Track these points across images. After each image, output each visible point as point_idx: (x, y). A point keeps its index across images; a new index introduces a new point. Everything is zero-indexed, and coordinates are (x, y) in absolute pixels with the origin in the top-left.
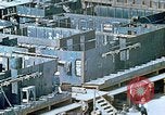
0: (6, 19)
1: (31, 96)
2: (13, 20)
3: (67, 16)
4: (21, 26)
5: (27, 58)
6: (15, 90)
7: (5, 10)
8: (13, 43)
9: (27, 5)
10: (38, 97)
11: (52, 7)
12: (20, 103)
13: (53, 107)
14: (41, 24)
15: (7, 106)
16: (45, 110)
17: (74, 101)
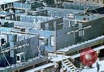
1: (22, 59)
2: (11, 11)
3: (45, 9)
4: (16, 15)
5: (20, 35)
6: (12, 55)
8: (11, 25)
10: (27, 59)
11: (35, 3)
12: (15, 63)
13: (37, 66)
14: (29, 14)
15: (7, 65)
17: (50, 62)
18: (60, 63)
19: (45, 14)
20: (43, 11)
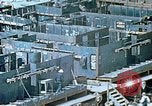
0: (25, 17)
1: (49, 88)
2: (32, 18)
3: (83, 14)
5: (45, 53)
6: (33, 83)
7: (25, 9)
8: (33, 39)
9: (46, 4)
10: (55, 89)
11: (68, 6)
12: (38, 94)
14: (59, 22)
15: (26, 97)
16: (62, 101)
17: (89, 92)
19: (83, 22)
20: (80, 18)
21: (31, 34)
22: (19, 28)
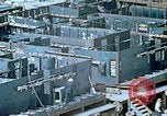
0: (38, 19)
3: (101, 16)
5: (60, 58)
11: (86, 6)
12: (52, 103)
14: (75, 24)
15: (39, 106)
16: (79, 111)
17: (108, 101)
18: (125, 104)
19: (101, 24)
20: (98, 20)
21: (44, 37)
22: (30, 30)
